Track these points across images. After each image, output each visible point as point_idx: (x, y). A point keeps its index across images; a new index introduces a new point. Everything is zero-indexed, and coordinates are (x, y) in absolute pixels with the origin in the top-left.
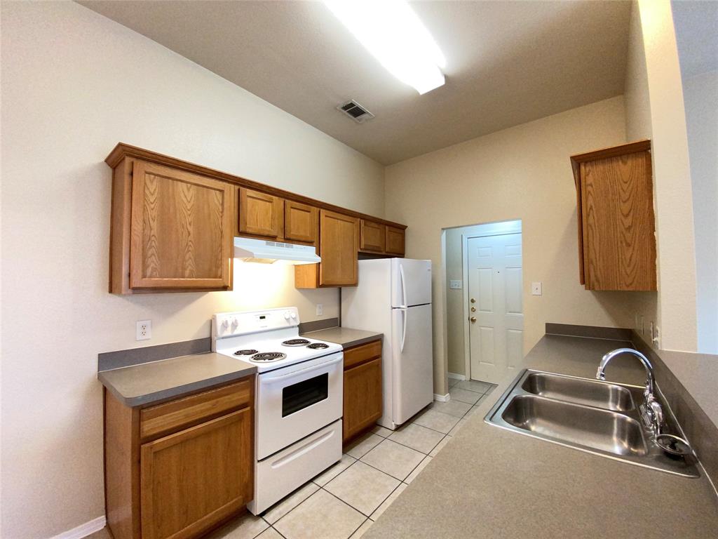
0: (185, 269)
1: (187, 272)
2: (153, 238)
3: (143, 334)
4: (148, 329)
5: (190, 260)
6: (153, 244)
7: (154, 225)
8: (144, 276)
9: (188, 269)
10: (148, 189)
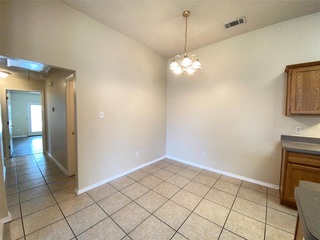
0: (315, 107)
1: (315, 108)
2: (300, 96)
3: (298, 131)
4: (300, 130)
5: (317, 103)
6: (300, 98)
7: (300, 91)
8: (295, 110)
9: (316, 107)
10: (298, 78)
